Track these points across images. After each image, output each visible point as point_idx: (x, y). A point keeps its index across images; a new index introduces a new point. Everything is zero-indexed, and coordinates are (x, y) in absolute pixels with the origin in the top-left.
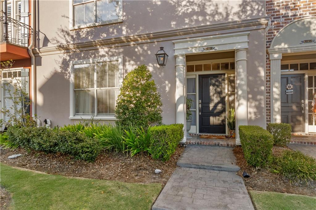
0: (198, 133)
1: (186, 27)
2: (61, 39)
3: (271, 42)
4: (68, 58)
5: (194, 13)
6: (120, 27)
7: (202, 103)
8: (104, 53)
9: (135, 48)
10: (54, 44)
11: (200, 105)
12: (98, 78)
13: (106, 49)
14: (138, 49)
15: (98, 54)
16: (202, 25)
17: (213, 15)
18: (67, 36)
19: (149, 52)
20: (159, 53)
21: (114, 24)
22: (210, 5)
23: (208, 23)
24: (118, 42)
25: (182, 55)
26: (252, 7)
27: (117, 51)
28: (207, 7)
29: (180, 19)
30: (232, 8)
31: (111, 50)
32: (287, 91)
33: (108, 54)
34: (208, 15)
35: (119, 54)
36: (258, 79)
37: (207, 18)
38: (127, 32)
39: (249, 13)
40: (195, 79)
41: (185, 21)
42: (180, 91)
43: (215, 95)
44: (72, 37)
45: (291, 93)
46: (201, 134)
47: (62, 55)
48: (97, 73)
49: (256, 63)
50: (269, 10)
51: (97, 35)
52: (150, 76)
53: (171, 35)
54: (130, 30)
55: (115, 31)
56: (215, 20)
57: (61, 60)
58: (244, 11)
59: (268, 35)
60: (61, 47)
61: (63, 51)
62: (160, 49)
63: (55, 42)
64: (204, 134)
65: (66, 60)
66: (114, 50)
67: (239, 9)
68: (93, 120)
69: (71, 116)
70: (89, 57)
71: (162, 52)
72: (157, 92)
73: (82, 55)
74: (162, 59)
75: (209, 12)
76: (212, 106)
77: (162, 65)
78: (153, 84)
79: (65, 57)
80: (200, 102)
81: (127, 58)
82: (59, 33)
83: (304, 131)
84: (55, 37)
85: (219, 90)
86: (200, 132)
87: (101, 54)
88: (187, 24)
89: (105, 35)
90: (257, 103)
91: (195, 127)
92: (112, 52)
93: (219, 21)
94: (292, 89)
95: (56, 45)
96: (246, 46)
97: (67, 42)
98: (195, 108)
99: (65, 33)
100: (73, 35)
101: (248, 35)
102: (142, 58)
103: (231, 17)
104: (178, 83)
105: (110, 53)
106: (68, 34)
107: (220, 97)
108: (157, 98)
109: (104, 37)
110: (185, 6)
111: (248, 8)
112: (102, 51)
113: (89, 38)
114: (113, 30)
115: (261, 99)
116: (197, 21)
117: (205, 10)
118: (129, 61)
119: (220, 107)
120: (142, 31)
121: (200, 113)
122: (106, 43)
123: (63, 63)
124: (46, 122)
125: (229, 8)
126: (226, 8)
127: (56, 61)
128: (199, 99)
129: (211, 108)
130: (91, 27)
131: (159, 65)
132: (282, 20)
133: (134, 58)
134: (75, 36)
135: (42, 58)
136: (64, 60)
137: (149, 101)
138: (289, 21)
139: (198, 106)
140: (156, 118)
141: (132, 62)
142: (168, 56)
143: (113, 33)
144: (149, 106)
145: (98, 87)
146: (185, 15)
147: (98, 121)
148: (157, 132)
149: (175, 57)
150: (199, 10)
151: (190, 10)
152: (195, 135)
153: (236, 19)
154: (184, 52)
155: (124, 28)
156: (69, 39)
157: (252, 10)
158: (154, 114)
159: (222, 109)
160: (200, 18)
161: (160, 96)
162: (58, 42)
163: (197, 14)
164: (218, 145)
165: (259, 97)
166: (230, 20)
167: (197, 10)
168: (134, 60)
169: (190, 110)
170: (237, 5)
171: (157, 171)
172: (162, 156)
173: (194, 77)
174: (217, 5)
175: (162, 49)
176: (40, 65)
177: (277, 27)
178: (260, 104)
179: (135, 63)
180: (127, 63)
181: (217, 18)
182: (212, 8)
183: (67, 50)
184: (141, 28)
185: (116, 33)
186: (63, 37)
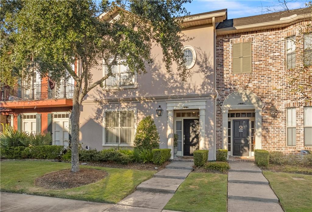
0: (183, 155)
1: (173, 94)
2: (96, 95)
3: (223, 102)
4: (101, 108)
5: (177, 87)
6: (134, 91)
7: (186, 137)
8: (125, 106)
9: (143, 104)
10: (91, 98)
11: (184, 138)
12: (121, 122)
13: (126, 104)
14: (146, 106)
15: (121, 106)
16: (182, 94)
17: (187, 89)
18: (100, 94)
19: (152, 108)
20: (158, 109)
21: (131, 89)
22: (186, 84)
23: (185, 94)
24: (134, 100)
25: (171, 111)
26: (207, 87)
27: (132, 105)
28: (184, 85)
29: (170, 90)
30: (197, 86)
31: (129, 105)
32: (239, 130)
33: (127, 107)
34: (185, 89)
35: (134, 107)
36: (210, 126)
37: (185, 91)
38: (139, 94)
39: (206, 90)
40: (181, 121)
41: (172, 91)
42: (169, 131)
43: (193, 133)
44: (104, 95)
45: (241, 131)
46: (184, 156)
47: (97, 106)
48: (120, 118)
49: (209, 117)
50: (218, 88)
51: (120, 95)
52: (153, 122)
53: (164, 99)
54: (141, 93)
55: (132, 93)
56: (188, 93)
57: (96, 109)
58: (203, 88)
59: (221, 98)
60: (96, 101)
61: (98, 103)
62: (159, 107)
63: (93, 97)
64: (186, 156)
65: (100, 109)
66: (131, 105)
67: (201, 87)
68: (119, 147)
69: (104, 144)
70: (115, 108)
71: (160, 109)
72: (157, 131)
73: (111, 107)
74: (160, 112)
75: (185, 88)
76: (191, 139)
77: (160, 115)
78: (155, 126)
79: (99, 107)
80: (184, 136)
81: (139, 111)
82: (95, 91)
83: (248, 155)
84: (93, 94)
85: (195, 130)
86: (184, 155)
87: (122, 107)
88: (173, 93)
89: (125, 95)
90: (209, 139)
91: (181, 152)
92: (129, 106)
93: (191, 93)
94: (242, 129)
95: (93, 99)
96: (204, 107)
97: (101, 97)
98: (181, 140)
99: (99, 92)
100: (104, 93)
101: (206, 101)
102: (147, 111)
103: (197, 91)
104: (168, 127)
105: (128, 107)
106: (101, 93)
107: (195, 134)
108: (156, 134)
109: (125, 97)
110: (173, 82)
111: (205, 87)
112: (124, 105)
113: (115, 96)
114: (130, 93)
115: (211, 137)
116: (179, 92)
117: (184, 87)
118: (140, 112)
119: (195, 140)
120: (148, 95)
121: (184, 143)
122: (127, 100)
123: (97, 111)
124: (87, 147)
125: (196, 87)
126: (194, 86)
127: (93, 109)
128: (184, 135)
129: (191, 140)
130: (117, 89)
131: (158, 115)
132: (229, 90)
133: (143, 110)
134: (106, 95)
135: (83, 107)
136: (98, 109)
137: (152, 136)
138: (232, 91)
139: (183, 139)
140: (156, 145)
141: (141, 113)
142: (163, 110)
143: (130, 94)
144: (153, 139)
145: (120, 127)
146: (173, 88)
147: (122, 147)
148: (156, 151)
149: (167, 111)
150: (180, 86)
151: (175, 85)
152: (181, 157)
153: (199, 92)
154: (172, 109)
155: (137, 92)
156: (102, 96)
157: (207, 88)
158: (155, 143)
159: (196, 142)
160: (181, 91)
161: (158, 133)
162: (94, 97)
163: (179, 88)
164: (190, 161)
165: (210, 136)
166: (196, 93)
167: (179, 86)
168: (142, 112)
169: (177, 141)
170: (199, 85)
171: (156, 168)
172: (159, 162)
173: (181, 120)
174: (189, 84)
175: (160, 107)
176: (82, 111)
177: (226, 94)
178: (211, 139)
179: (143, 114)
180: (138, 113)
181: (189, 91)
182: (187, 85)
183: (101, 103)
184: (147, 93)
185: (132, 95)
186: (98, 94)
